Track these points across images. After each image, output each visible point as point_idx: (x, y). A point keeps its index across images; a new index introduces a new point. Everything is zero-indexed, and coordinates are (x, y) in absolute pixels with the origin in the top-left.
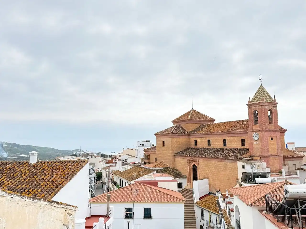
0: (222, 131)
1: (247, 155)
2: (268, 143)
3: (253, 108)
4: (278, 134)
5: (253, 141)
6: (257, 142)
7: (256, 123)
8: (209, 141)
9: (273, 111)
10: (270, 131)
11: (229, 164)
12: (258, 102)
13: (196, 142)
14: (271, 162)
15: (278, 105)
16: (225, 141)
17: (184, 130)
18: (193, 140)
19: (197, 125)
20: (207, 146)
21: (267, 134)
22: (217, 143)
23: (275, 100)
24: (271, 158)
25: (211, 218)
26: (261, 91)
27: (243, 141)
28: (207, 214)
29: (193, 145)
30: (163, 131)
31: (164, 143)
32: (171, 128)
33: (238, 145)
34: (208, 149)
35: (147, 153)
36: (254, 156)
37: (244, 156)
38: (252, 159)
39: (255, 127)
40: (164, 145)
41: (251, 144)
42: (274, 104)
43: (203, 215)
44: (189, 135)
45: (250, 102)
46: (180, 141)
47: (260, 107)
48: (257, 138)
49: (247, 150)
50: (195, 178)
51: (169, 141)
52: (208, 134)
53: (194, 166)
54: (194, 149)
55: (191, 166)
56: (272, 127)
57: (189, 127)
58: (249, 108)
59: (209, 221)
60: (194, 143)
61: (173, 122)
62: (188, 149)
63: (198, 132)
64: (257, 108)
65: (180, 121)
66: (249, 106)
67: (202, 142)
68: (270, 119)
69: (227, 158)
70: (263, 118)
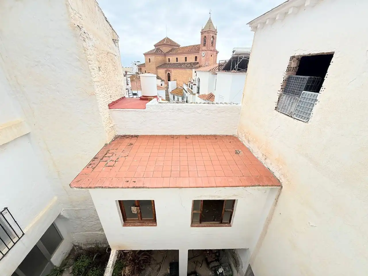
0: (185, 51)
1: (198, 65)
2: (209, 58)
3: (204, 35)
4: (215, 53)
5: (202, 57)
6: (204, 58)
7: (205, 45)
8: (177, 58)
9: (214, 38)
10: (211, 51)
11: (188, 71)
16: (186, 58)
17: (162, 51)
18: (167, 58)
19: (170, 48)
20: (175, 62)
22: (182, 60)
23: (216, 30)
25: (178, 99)
26: (210, 22)
27: (196, 57)
28: (176, 97)
29: (167, 62)
30: (149, 52)
31: (150, 60)
32: (154, 50)
33: (193, 61)
34: (176, 64)
36: (201, 66)
37: (196, 66)
39: (204, 48)
40: (150, 62)
41: (200, 60)
42: (215, 32)
43: (174, 98)
44: (165, 55)
45: (202, 30)
46: (160, 58)
47: (208, 34)
48: (203, 55)
49: (198, 63)
50: (169, 80)
51: (152, 58)
52: (177, 54)
53: (169, 74)
54: (168, 64)
55: (167, 73)
56: (212, 49)
57: (165, 49)
59: (177, 100)
60: (168, 60)
61: (154, 46)
62: (165, 64)
63: (171, 53)
64: (206, 34)
66: (202, 33)
67: (173, 60)
68: (212, 43)
69: (187, 68)
70: (209, 42)
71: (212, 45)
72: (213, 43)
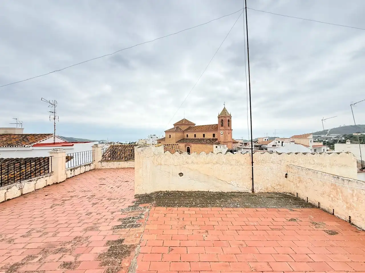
0: (203, 130)
1: (217, 141)
2: (227, 136)
3: (221, 119)
4: (231, 131)
5: (220, 135)
6: (222, 135)
7: (222, 126)
8: (195, 135)
9: (230, 121)
10: (228, 130)
11: (209, 146)
12: (223, 116)
13: (187, 135)
14: (228, 145)
15: (232, 118)
16: (204, 135)
17: (181, 129)
18: (186, 134)
19: (188, 127)
20: (194, 138)
21: (227, 131)
22: (200, 136)
23: (230, 115)
24: (228, 143)
26: (224, 110)
27: (214, 135)
29: (186, 137)
30: (169, 130)
31: (170, 136)
33: (212, 137)
34: (195, 139)
35: (159, 142)
36: (221, 142)
37: (216, 142)
38: (220, 144)
39: (221, 128)
41: (219, 137)
42: (230, 117)
44: (183, 132)
45: (219, 115)
46: (179, 135)
47: (225, 118)
48: (223, 133)
49: (216, 139)
51: (173, 135)
52: (194, 131)
53: (188, 147)
54: (187, 139)
55: (186, 147)
56: (229, 128)
57: (183, 128)
58: (218, 119)
60: (186, 136)
61: (174, 125)
62: (183, 139)
63: (189, 130)
64: (223, 118)
65: (178, 125)
66: (219, 117)
67: (191, 136)
69: (207, 143)
70: (226, 123)
71: (229, 126)
72: (229, 125)
